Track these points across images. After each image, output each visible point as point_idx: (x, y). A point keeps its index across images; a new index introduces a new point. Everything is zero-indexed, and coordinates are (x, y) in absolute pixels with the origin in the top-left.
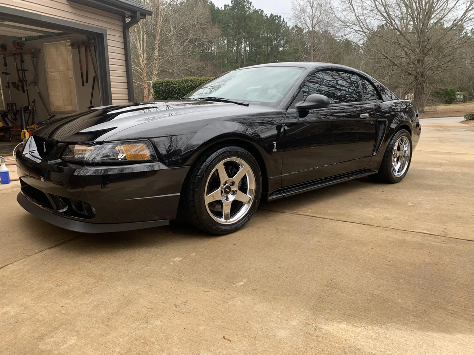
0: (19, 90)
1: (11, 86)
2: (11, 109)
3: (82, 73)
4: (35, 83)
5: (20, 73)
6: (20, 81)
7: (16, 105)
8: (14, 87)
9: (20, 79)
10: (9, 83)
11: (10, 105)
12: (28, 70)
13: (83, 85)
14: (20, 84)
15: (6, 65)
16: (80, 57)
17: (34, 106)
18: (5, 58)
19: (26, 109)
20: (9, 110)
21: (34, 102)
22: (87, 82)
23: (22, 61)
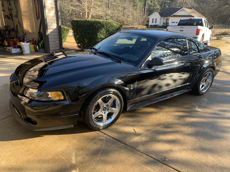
0: (10, 19)
1: (6, 17)
2: (7, 29)
3: (36, 13)
4: (17, 16)
5: (10, 10)
6: (10, 15)
7: (9, 27)
8: (7, 17)
9: (10, 13)
10: (5, 15)
11: (6, 27)
12: (12, 9)
13: (38, 20)
14: (10, 16)
15: (3, 6)
16: (35, 4)
17: (17, 28)
18: (2, 2)
19: (13, 29)
20: (6, 30)
21: (17, 26)
22: (39, 18)
23: (10, 4)
